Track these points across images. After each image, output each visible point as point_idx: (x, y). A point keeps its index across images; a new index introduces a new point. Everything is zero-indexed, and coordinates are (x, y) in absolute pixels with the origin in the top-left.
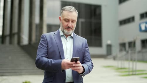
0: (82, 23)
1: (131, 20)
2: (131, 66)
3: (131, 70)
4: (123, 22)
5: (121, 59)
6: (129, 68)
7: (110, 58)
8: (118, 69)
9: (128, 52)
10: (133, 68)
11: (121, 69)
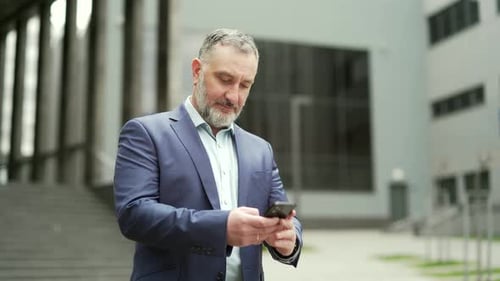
0: (303, 109)
1: (473, 97)
2: (472, 256)
3: (473, 268)
4: (445, 107)
5: (439, 232)
6: (465, 263)
7: (401, 231)
8: (430, 264)
9: (461, 209)
10: (479, 262)
11: (440, 263)
